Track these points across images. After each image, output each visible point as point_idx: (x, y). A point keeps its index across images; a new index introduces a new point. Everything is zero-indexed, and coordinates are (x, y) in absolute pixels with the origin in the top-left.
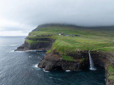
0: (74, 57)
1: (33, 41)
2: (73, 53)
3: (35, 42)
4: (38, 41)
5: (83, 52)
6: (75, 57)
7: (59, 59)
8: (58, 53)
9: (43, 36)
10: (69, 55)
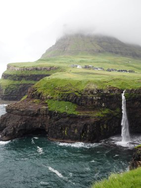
0: (78, 104)
1: (11, 82)
2: (77, 94)
3: (17, 82)
4: (24, 81)
5: (105, 92)
6: (82, 105)
7: (39, 110)
8: (40, 94)
9: (37, 69)
10: (66, 100)
